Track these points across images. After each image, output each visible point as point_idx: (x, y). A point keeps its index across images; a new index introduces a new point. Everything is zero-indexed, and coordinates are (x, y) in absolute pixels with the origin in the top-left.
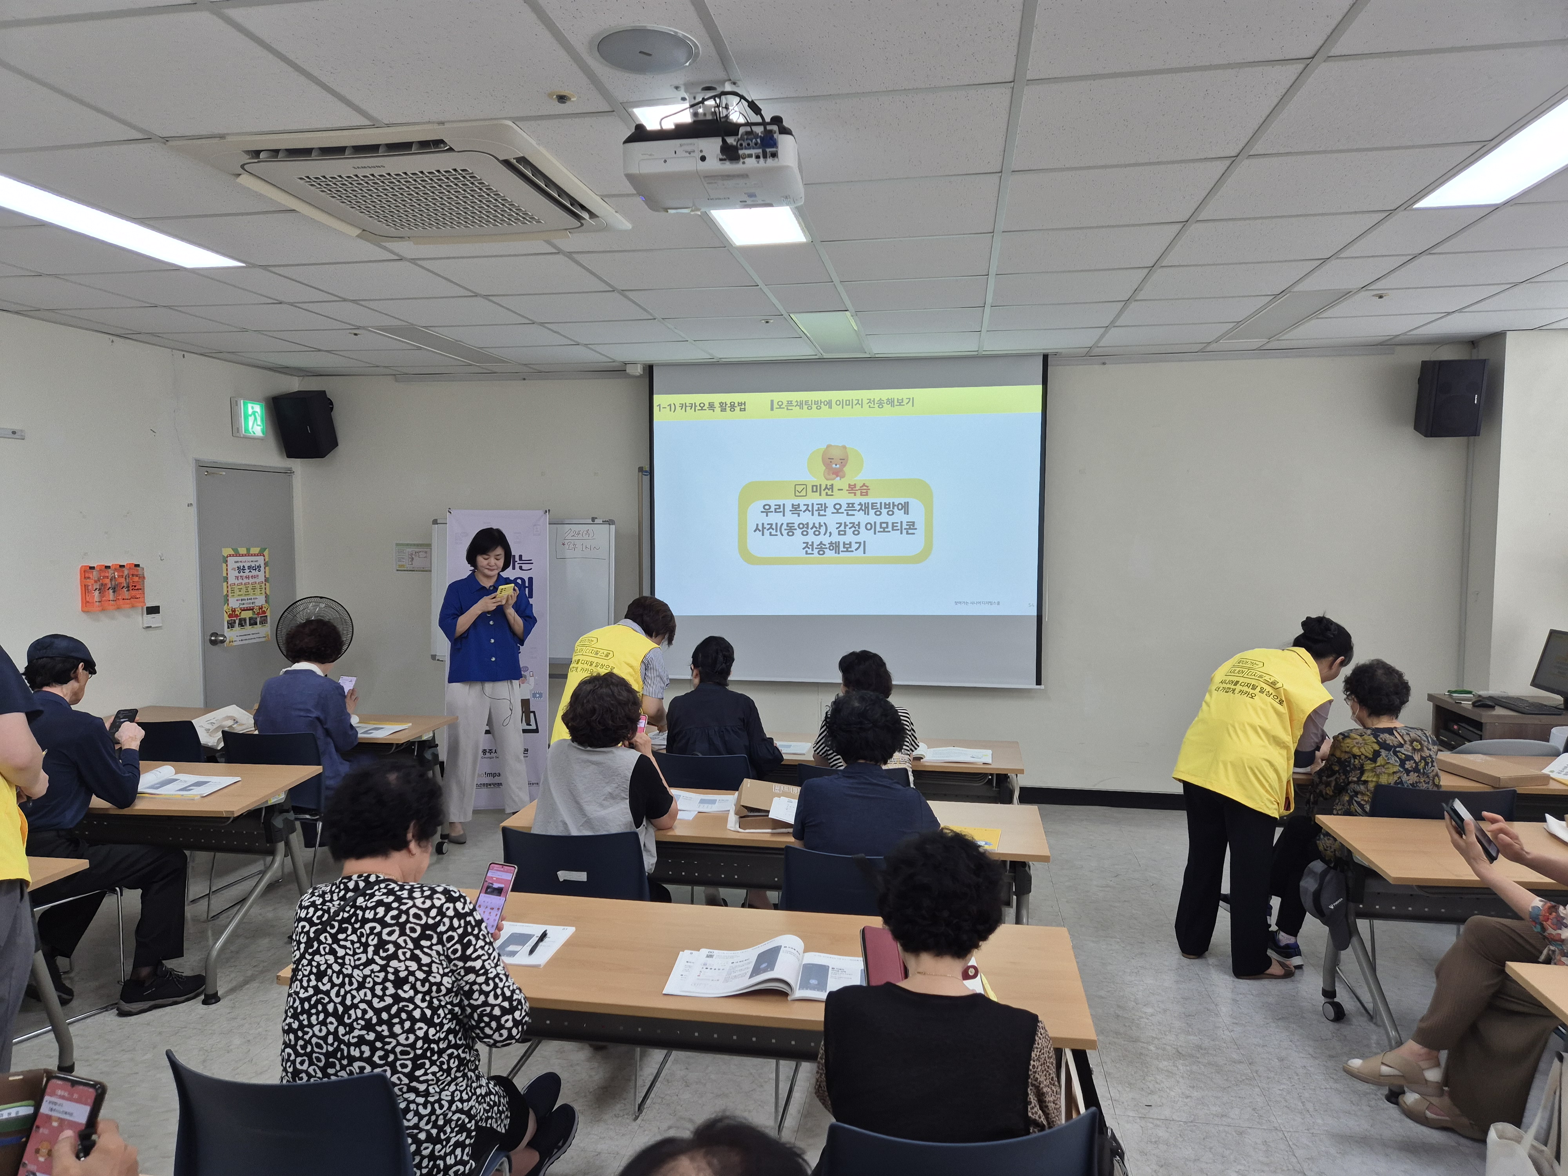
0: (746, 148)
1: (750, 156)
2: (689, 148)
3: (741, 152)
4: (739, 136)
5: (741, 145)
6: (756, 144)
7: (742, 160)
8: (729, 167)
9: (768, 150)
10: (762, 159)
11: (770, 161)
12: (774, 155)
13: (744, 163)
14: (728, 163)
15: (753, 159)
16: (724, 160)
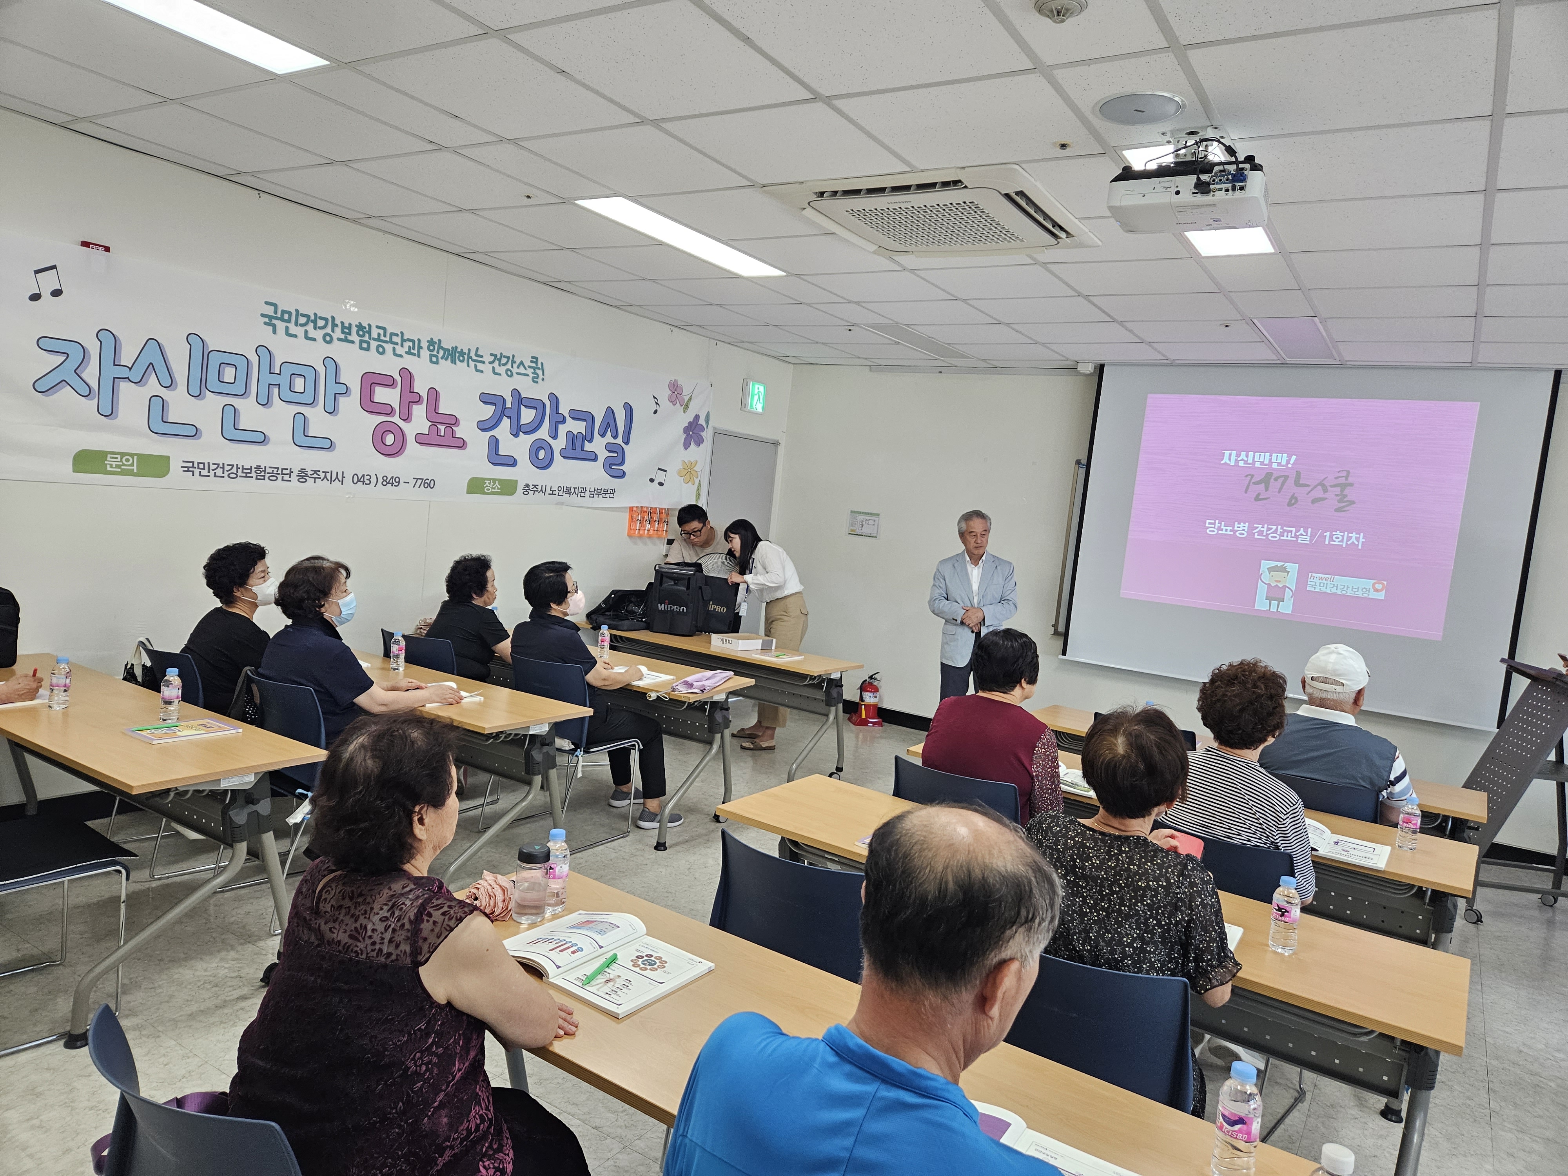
0: (1217, 183)
1: (1220, 190)
2: (1167, 185)
3: (1212, 187)
4: (1213, 174)
5: (1214, 181)
6: (1227, 180)
7: (1212, 193)
8: (1201, 199)
9: (1237, 184)
10: (1230, 192)
11: (1238, 193)
12: (1242, 188)
13: (1213, 195)
14: (1199, 195)
15: (1223, 192)
16: (1197, 193)
